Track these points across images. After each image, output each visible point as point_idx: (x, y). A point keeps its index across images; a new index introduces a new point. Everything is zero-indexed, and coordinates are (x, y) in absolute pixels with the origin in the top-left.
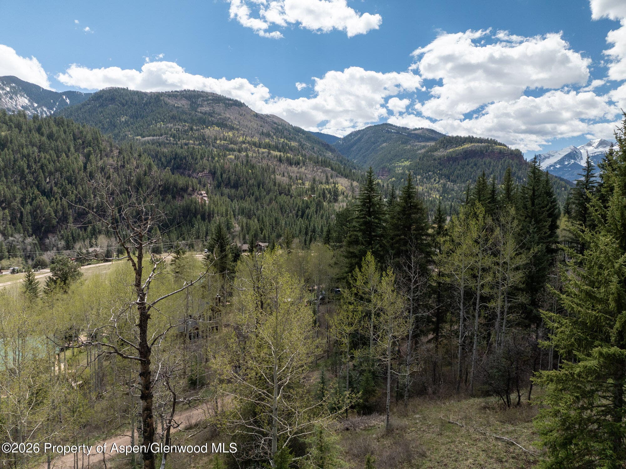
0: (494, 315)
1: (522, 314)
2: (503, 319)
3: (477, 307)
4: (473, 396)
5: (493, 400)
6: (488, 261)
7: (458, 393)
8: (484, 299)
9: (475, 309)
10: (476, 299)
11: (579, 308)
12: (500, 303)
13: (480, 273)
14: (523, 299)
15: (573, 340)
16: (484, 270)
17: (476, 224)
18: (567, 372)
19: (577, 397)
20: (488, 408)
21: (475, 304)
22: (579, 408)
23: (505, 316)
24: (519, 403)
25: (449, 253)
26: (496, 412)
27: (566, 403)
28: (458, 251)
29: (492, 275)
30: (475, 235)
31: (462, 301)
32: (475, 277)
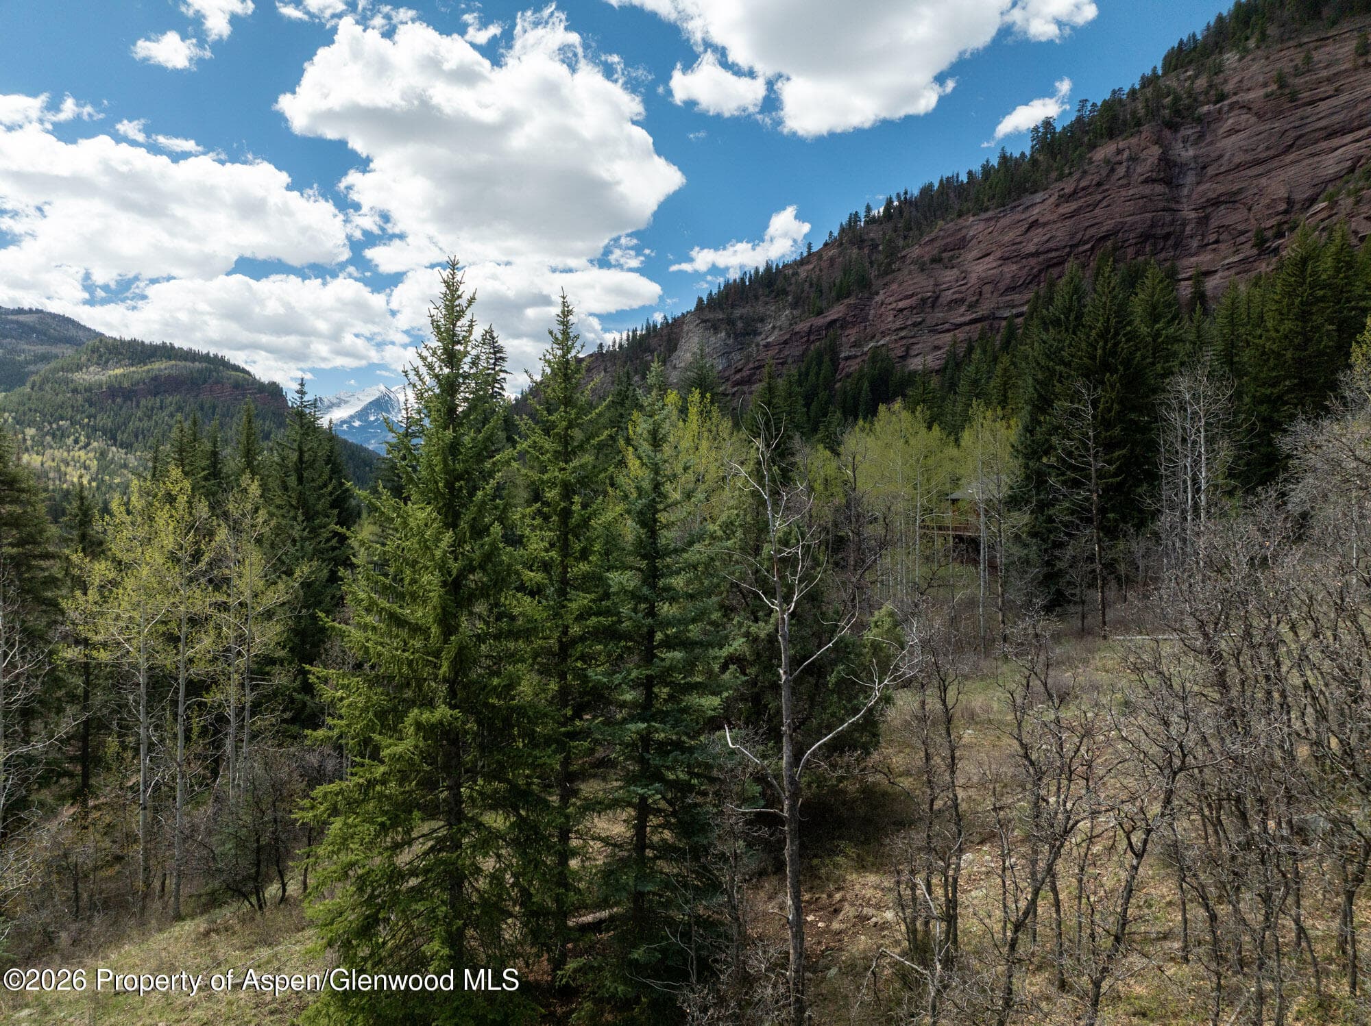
0: (222, 719)
1: (283, 711)
2: (242, 727)
3: (181, 710)
4: (179, 917)
5: (227, 913)
6: (200, 600)
7: (142, 924)
8: (196, 687)
9: (175, 715)
10: (176, 692)
11: (379, 648)
12: (232, 691)
13: (184, 629)
14: (281, 678)
15: (370, 715)
16: (193, 621)
17: (172, 516)
18: (361, 781)
19: (383, 825)
20: (217, 931)
21: (175, 703)
22: (387, 849)
23: (247, 722)
24: (283, 899)
25: (107, 589)
26: (234, 933)
27: (362, 839)
28: (130, 583)
29: (211, 633)
30: (169, 542)
31: (143, 702)
32: (173, 639)
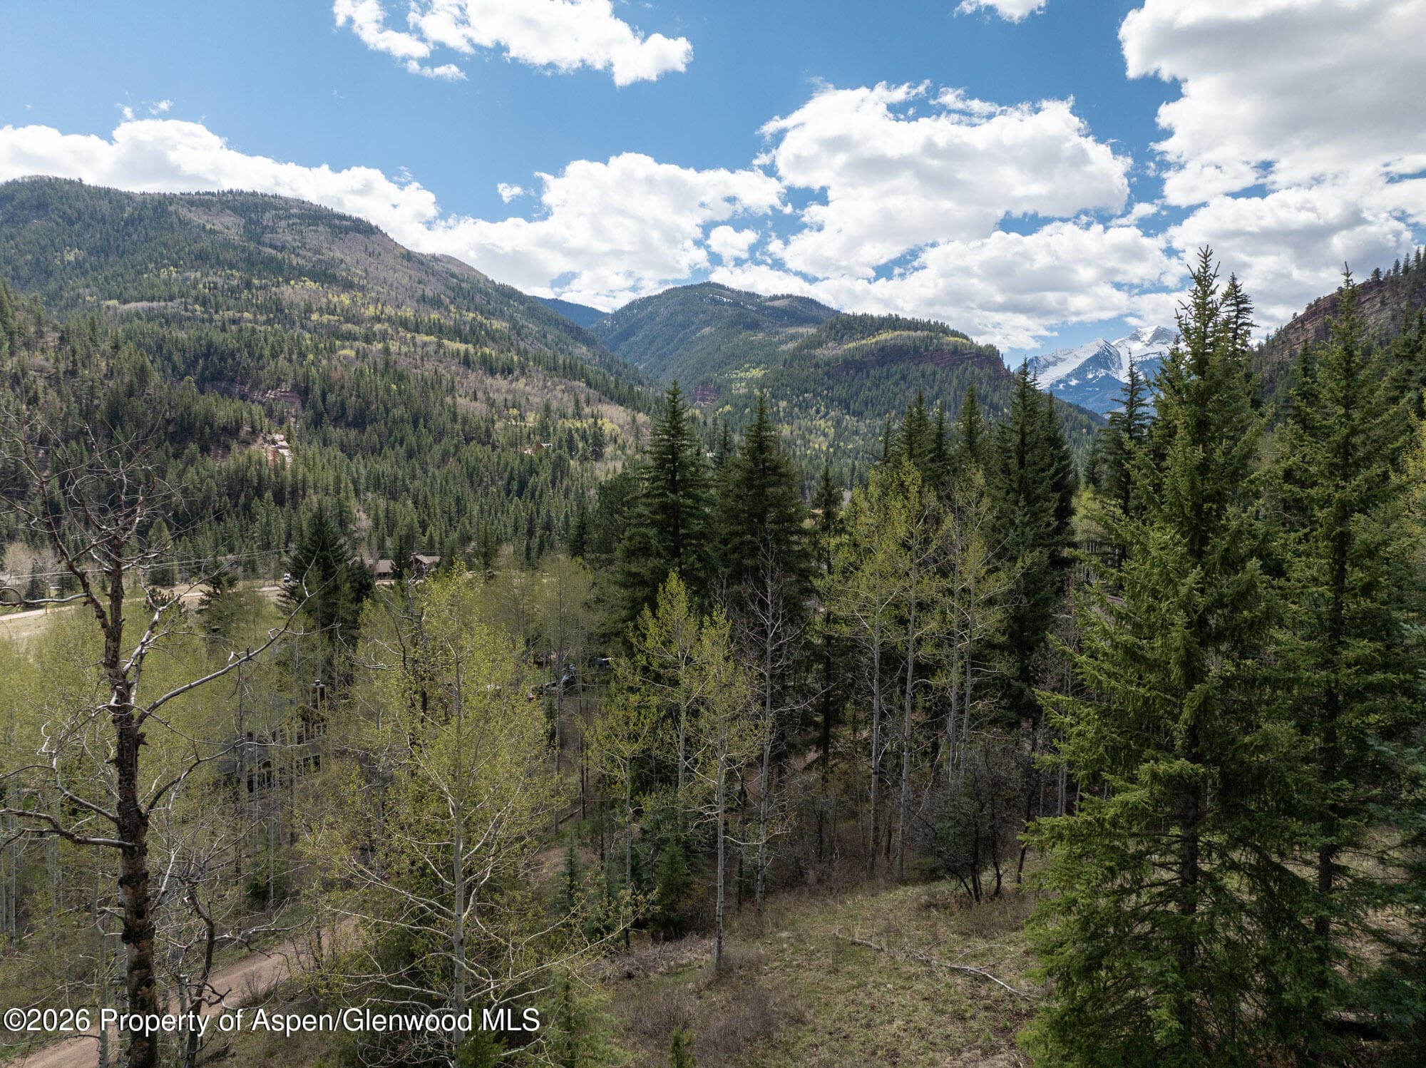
0: (944, 705)
1: (1001, 699)
2: (962, 712)
3: (909, 687)
4: (903, 882)
5: (945, 888)
6: (930, 587)
7: (872, 877)
8: (924, 669)
9: (903, 692)
10: (905, 670)
11: (1113, 682)
12: (955, 677)
13: (913, 613)
14: (1003, 666)
15: (1101, 749)
16: (921, 606)
17: (904, 507)
18: (1089, 818)
19: (1110, 869)
20: (935, 906)
21: (903, 681)
22: (1114, 892)
23: (968, 706)
24: (998, 891)
25: (849, 571)
26: (952, 914)
27: (1089, 882)
28: (868, 568)
29: (938, 617)
30: (902, 532)
31: (876, 676)
32: (902, 621)
